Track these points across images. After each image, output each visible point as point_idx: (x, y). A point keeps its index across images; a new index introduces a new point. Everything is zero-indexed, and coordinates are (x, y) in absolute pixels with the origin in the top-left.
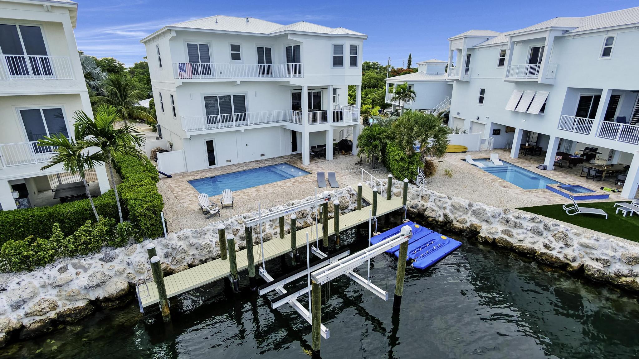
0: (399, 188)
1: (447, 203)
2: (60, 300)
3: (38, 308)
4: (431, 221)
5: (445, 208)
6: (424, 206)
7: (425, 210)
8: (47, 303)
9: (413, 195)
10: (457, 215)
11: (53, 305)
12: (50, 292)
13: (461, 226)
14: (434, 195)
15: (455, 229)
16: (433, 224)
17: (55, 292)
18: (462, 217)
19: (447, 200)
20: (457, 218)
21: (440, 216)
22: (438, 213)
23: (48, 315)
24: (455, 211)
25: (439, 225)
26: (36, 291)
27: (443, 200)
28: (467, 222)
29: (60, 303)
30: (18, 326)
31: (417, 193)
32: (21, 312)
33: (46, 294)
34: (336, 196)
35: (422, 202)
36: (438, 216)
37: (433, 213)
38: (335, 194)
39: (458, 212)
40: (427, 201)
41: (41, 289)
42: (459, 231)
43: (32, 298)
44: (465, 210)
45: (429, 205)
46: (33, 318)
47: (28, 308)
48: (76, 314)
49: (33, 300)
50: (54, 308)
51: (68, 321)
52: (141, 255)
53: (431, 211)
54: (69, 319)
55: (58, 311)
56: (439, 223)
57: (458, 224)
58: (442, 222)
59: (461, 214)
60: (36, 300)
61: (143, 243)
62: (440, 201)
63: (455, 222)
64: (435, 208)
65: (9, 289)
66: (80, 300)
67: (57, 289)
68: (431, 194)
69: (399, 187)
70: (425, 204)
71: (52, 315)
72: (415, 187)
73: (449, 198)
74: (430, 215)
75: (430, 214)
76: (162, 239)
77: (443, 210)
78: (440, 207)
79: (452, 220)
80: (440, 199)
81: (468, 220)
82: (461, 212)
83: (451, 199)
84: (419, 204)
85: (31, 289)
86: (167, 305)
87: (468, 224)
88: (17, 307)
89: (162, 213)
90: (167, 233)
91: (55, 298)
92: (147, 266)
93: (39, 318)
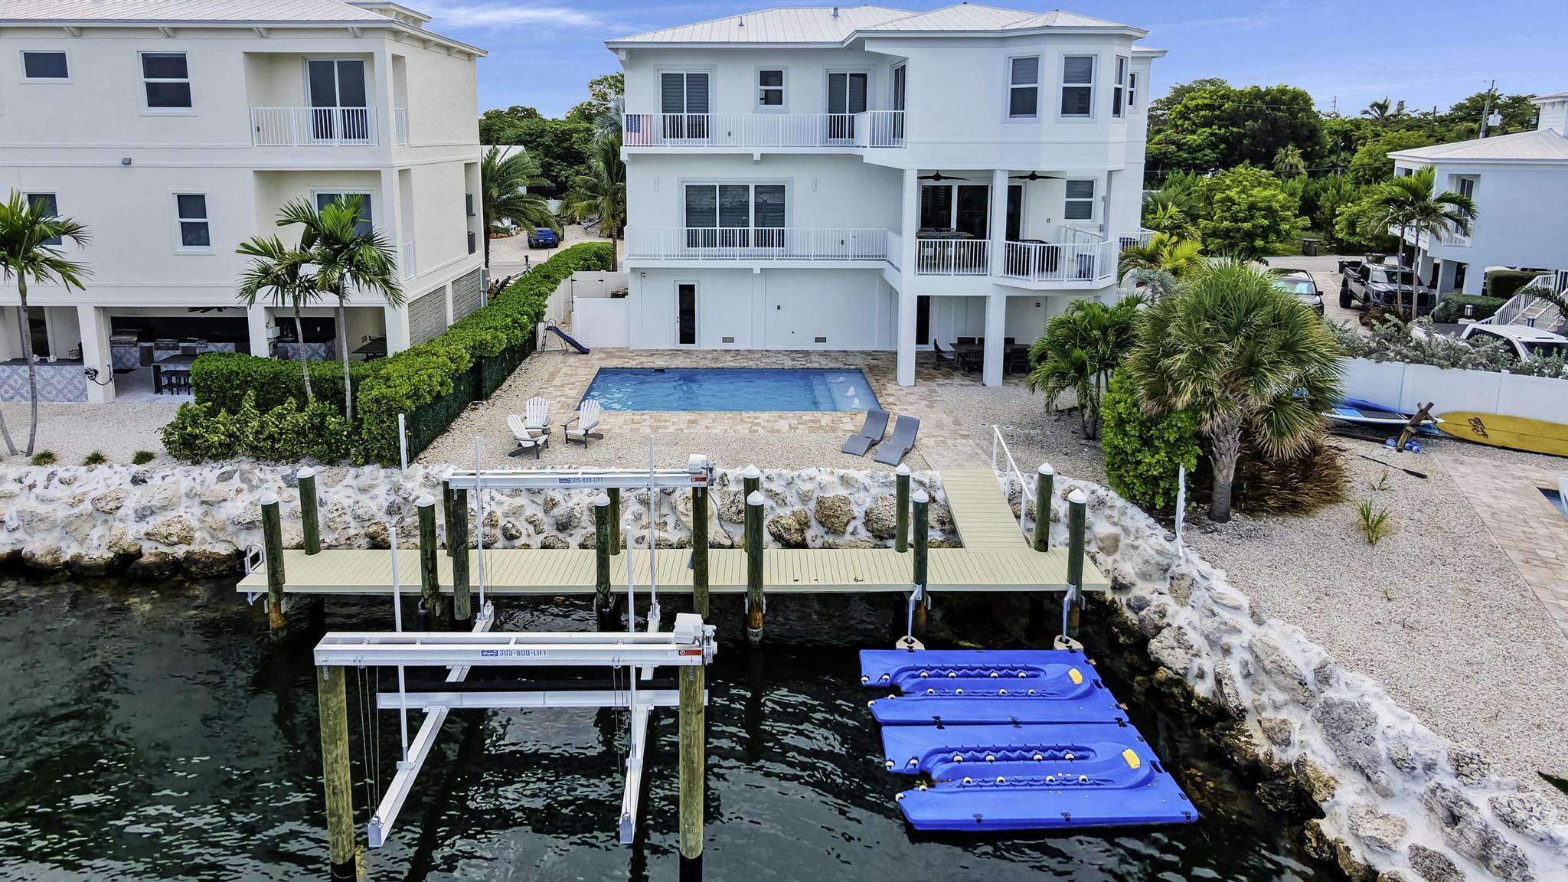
0: (1115, 524)
1: (1240, 631)
2: (201, 529)
3: (164, 531)
4: (1161, 683)
5: (1227, 651)
6: (1163, 614)
7: (1159, 629)
8: (179, 526)
9: (1146, 562)
10: (1264, 698)
11: (185, 533)
12: (192, 510)
13: (1261, 747)
14: (1206, 584)
15: (1232, 749)
16: (1172, 696)
17: (198, 511)
18: (1282, 715)
19: (1244, 621)
20: (1264, 708)
21: (1201, 675)
22: (1197, 661)
23: (176, 548)
24: (1263, 678)
25: (1192, 710)
26: (174, 500)
27: (1225, 615)
28: (1287, 743)
29: (198, 535)
30: (133, 549)
31: (1159, 559)
32: (143, 528)
33: (188, 510)
34: (866, 489)
35: (1167, 599)
36: (1196, 671)
37: (1180, 652)
38: (868, 482)
39: (1271, 686)
40: (1182, 598)
41: (184, 499)
42: (1246, 768)
43: (164, 508)
44: (1300, 689)
45: (1180, 616)
46: (155, 544)
47: (153, 523)
48: (205, 565)
49: (166, 513)
50: (186, 540)
51: (192, 572)
52: (350, 492)
53: (1172, 642)
54: (194, 569)
55: (191, 548)
56: (1195, 704)
57: (1259, 738)
58: (1204, 702)
59: (1280, 697)
60: (170, 515)
61: (360, 470)
62: (1214, 614)
63: (1250, 724)
64: (1195, 639)
65: (150, 482)
66: (223, 541)
67: (205, 507)
68: (1198, 578)
69: (1116, 519)
70: (1172, 607)
71: (181, 551)
72: (1161, 532)
73: (1253, 615)
74: (1166, 656)
75: (1166, 652)
76: (395, 471)
77: (1217, 656)
78: (1213, 643)
79: (1242, 713)
80: (1216, 609)
81: (1295, 737)
82: (1283, 689)
83: (1260, 623)
84: (1154, 603)
85: (169, 493)
86: (277, 605)
87: (1291, 755)
88: (142, 516)
89: (401, 417)
90: (410, 462)
91: (195, 524)
92: (348, 518)
93: (163, 549)
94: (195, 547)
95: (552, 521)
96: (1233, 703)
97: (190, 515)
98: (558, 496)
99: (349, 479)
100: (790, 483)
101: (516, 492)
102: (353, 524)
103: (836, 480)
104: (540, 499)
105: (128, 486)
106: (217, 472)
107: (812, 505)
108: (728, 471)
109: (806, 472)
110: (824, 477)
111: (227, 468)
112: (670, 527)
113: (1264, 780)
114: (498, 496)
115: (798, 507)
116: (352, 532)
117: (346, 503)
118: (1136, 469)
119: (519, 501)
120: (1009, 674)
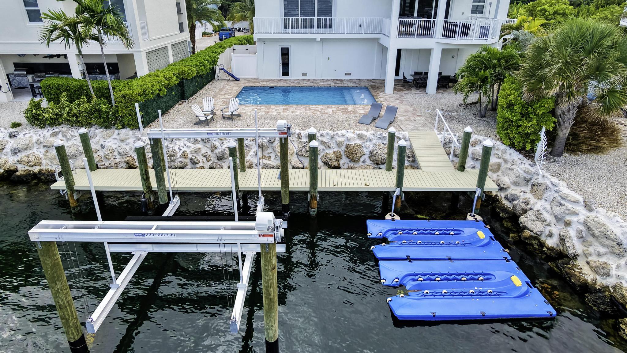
0: (499, 158)
1: (577, 214)
2: (45, 159)
3: (26, 159)
4: (526, 238)
5: (568, 224)
6: (527, 203)
7: (525, 212)
8: (34, 158)
9: (518, 177)
10: (591, 250)
11: (37, 161)
12: (40, 150)
13: (589, 276)
14: (555, 189)
15: (570, 275)
16: (532, 245)
17: (43, 150)
18: (603, 260)
19: (580, 209)
20: (590, 255)
21: (551, 235)
22: (548, 228)
23: (34, 168)
24: (591, 239)
25: (543, 252)
26: (30, 145)
27: (569, 206)
28: (607, 275)
29: (44, 162)
30: (12, 168)
31: (526, 175)
32: (16, 158)
33: (38, 150)
34: (371, 141)
35: (529, 196)
36: (547, 233)
37: (538, 223)
38: (371, 137)
39: (596, 244)
40: (539, 196)
41: (35, 145)
42: (579, 286)
43: (25, 149)
44: (617, 247)
45: (538, 205)
46: (23, 166)
47: (21, 156)
48: (48, 176)
49: (27, 151)
50: (39, 164)
51: (42, 179)
52: (116, 141)
53: (533, 217)
54: (42, 177)
55: (42, 168)
56: (545, 249)
57: (586, 270)
58: (551, 249)
59: (602, 250)
60: (29, 152)
61: (120, 131)
62: (561, 204)
63: (580, 262)
64: (547, 216)
65: (18, 137)
66: (55, 164)
67: (46, 149)
68: (550, 185)
69: (500, 155)
70: (532, 200)
71: (36, 169)
72: (527, 162)
73: (586, 206)
74: (529, 225)
75: (530, 223)
76: (137, 131)
77: (561, 226)
78: (558, 219)
79: (575, 257)
80: (563, 202)
81: (614, 272)
82: (604, 246)
83: (591, 210)
84: (522, 197)
85: (27, 142)
86: (72, 196)
87: (610, 282)
88: (15, 152)
89: (137, 105)
90: (144, 127)
91: (41, 156)
92: (116, 154)
93: (27, 168)
94: (44, 167)
95: (215, 156)
96: (571, 251)
97: (39, 152)
98: (217, 144)
99: (115, 136)
100: (332, 138)
101: (196, 141)
102: (118, 157)
103: (355, 136)
104: (208, 145)
105: (8, 138)
106: (51, 132)
107: (343, 148)
108: (302, 132)
109: (340, 132)
110: (350, 135)
111: (56, 130)
112: (272, 159)
113: (591, 293)
114: (188, 144)
115: (336, 149)
116: (117, 160)
117: (114, 147)
118: (517, 129)
119: (198, 146)
120: (445, 233)
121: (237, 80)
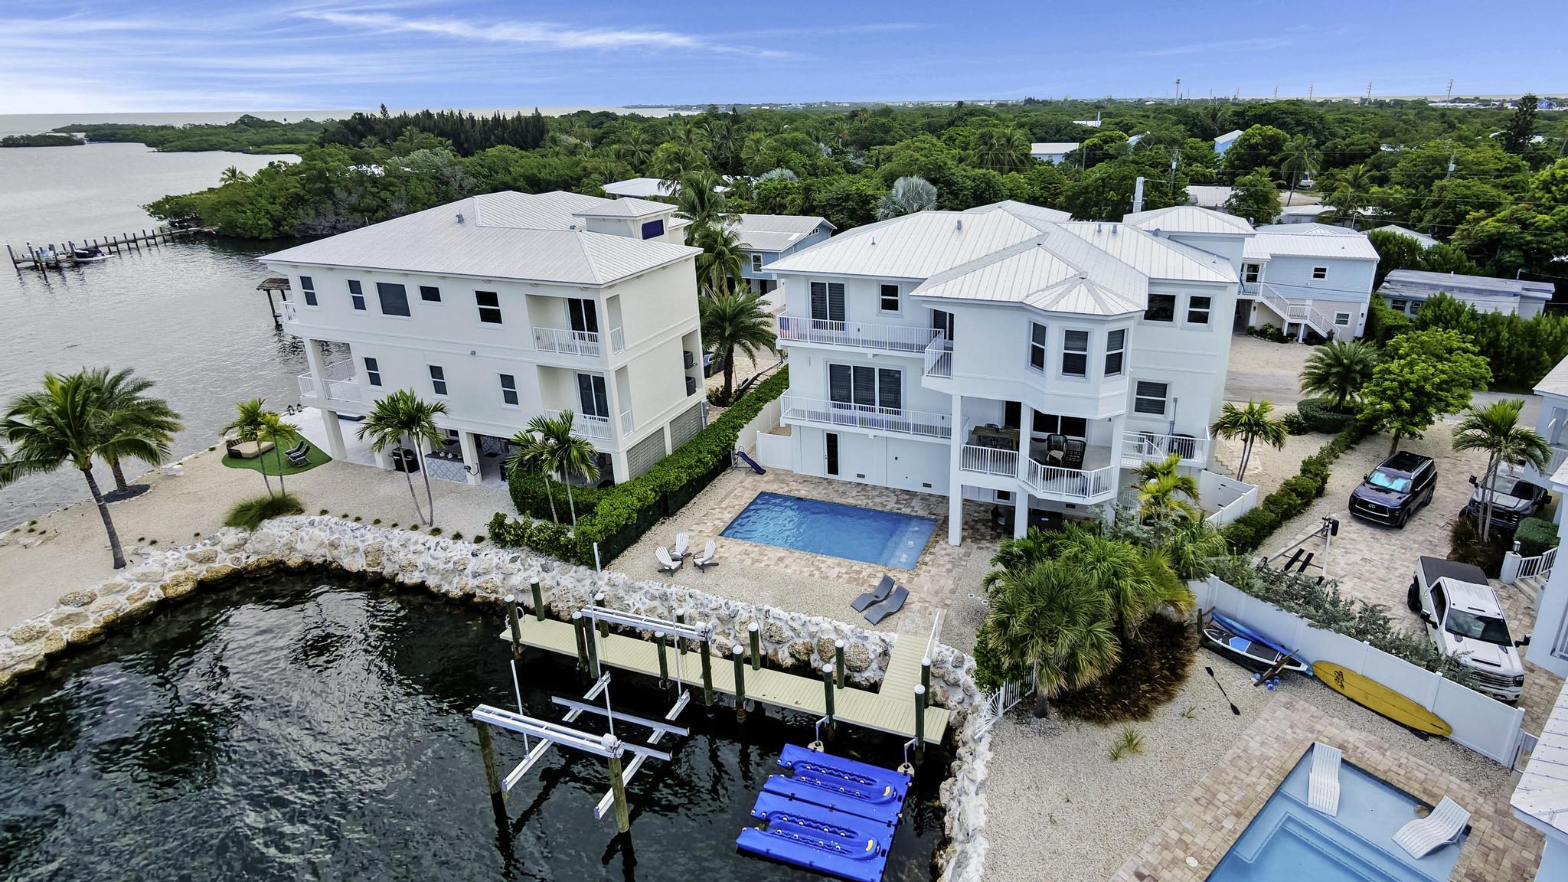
2: (501, 587)
3: (484, 585)
8: (493, 583)
11: (494, 588)
12: (498, 575)
17: (501, 577)
23: (491, 595)
26: (490, 569)
29: (500, 590)
30: (471, 593)
32: (476, 582)
33: (496, 575)
34: (847, 638)
38: (849, 634)
41: (495, 569)
43: (485, 573)
46: (481, 592)
47: (481, 580)
48: (502, 608)
50: (495, 592)
52: (572, 580)
54: (497, 609)
55: (497, 596)
60: (488, 577)
61: (577, 568)
65: (480, 555)
67: (504, 575)
71: (493, 597)
76: (593, 572)
85: (487, 566)
86: (517, 650)
88: (475, 575)
89: (596, 544)
90: (603, 567)
91: (499, 583)
92: (570, 595)
93: (485, 594)
94: (499, 596)
97: (496, 578)
98: (675, 605)
99: (572, 573)
100: (804, 624)
101: (653, 598)
102: (572, 599)
103: (832, 628)
104: (666, 604)
105: (470, 556)
106: (511, 556)
107: (816, 639)
108: (771, 609)
109: (814, 619)
110: (826, 625)
111: (516, 554)
112: (731, 637)
114: (644, 599)
115: (807, 640)
116: (571, 604)
117: (570, 586)
119: (656, 603)
121: (760, 471)
